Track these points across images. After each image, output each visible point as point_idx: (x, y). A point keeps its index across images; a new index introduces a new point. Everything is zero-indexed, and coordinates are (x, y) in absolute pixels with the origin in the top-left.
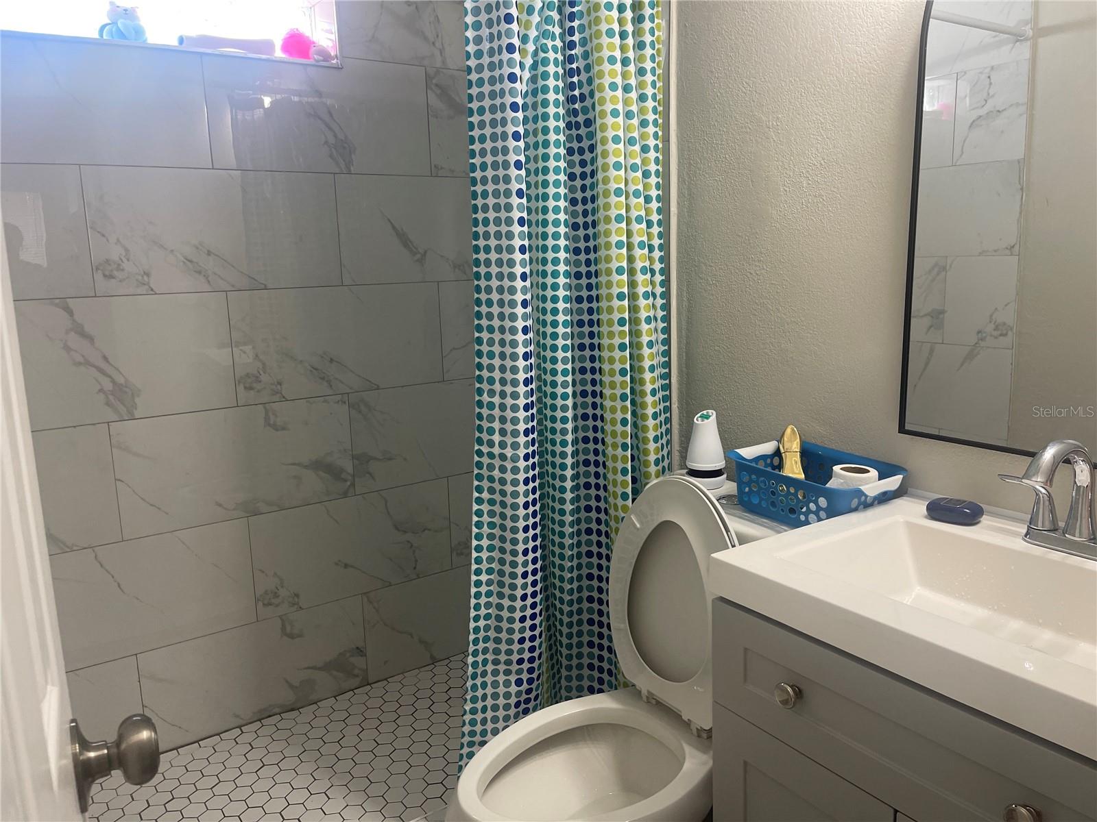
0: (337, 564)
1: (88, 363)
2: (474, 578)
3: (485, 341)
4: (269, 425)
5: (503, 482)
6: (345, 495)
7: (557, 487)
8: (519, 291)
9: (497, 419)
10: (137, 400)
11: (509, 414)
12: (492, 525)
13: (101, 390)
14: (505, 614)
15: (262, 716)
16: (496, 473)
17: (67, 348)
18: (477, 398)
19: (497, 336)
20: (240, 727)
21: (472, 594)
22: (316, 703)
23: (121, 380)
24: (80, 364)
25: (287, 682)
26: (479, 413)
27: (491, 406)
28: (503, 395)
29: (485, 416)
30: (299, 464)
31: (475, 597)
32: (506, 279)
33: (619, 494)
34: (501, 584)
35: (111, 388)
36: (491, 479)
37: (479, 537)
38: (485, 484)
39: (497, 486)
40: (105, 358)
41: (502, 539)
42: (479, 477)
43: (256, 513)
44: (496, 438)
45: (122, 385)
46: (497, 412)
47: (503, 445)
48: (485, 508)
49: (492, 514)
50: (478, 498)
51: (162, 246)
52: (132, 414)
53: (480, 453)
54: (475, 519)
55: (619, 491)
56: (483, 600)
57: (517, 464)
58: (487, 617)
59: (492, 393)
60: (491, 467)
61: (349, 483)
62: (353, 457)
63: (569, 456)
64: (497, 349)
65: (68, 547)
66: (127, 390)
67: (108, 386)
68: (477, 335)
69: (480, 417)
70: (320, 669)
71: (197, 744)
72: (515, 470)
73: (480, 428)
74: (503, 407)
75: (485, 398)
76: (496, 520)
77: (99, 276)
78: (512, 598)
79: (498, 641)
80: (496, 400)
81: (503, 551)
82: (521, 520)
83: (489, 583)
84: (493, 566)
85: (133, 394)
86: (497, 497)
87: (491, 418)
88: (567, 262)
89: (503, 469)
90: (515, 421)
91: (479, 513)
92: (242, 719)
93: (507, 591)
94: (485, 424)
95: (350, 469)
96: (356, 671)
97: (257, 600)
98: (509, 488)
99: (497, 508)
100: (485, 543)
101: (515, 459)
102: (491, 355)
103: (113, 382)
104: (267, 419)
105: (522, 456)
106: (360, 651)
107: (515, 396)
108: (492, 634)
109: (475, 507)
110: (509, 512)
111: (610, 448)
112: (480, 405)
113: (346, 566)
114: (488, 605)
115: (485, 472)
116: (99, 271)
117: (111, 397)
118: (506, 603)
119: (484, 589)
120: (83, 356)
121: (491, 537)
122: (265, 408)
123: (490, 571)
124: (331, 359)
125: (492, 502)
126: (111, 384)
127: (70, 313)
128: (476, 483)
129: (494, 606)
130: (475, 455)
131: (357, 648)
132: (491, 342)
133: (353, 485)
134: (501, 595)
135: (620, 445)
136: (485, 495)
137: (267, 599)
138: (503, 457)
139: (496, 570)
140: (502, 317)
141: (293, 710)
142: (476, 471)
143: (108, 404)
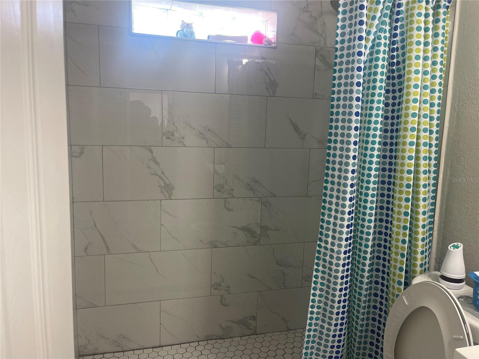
0: (248, 276)
1: (156, 174)
2: (310, 309)
3: (329, 188)
4: (226, 208)
5: (331, 263)
6: (255, 244)
7: (360, 268)
8: (351, 165)
9: (331, 230)
10: (173, 191)
11: (338, 229)
12: (322, 284)
13: (160, 186)
14: (325, 331)
15: (208, 339)
16: (328, 258)
17: (149, 167)
18: (321, 217)
19: (336, 187)
20: (198, 342)
21: (309, 318)
22: (232, 338)
23: (167, 182)
24: (153, 174)
25: (220, 325)
26: (322, 225)
27: (328, 223)
28: (336, 218)
29: (325, 228)
30: (236, 227)
31: (310, 319)
32: (344, 158)
33: (397, 281)
34: (324, 315)
35: (163, 186)
36: (325, 261)
37: (315, 289)
38: (321, 262)
39: (327, 265)
40: (163, 173)
41: (327, 293)
42: (319, 259)
43: (216, 247)
44: (330, 240)
45: (168, 185)
46: (331, 226)
47: (333, 244)
48: (320, 274)
49: (323, 278)
50: (316, 269)
51: (190, 126)
52: (170, 197)
53: (320, 246)
54: (314, 279)
55: (397, 279)
56: (314, 322)
57: (340, 256)
58: (315, 330)
59: (330, 216)
60: (325, 254)
61: (257, 239)
62: (261, 227)
63: (369, 253)
64: (335, 193)
65: (139, 250)
66: (170, 187)
67: (163, 184)
68: (325, 185)
69: (322, 227)
70: (235, 322)
71: (180, 345)
72: (338, 259)
73: (321, 233)
74: (335, 224)
75: (326, 218)
76: (325, 282)
77: (164, 138)
78: (330, 324)
79: (319, 344)
80: (332, 220)
81: (327, 298)
82: (339, 285)
83: (318, 313)
84: (321, 305)
85: (172, 189)
86: (327, 270)
87: (328, 229)
88: (379, 150)
89: (331, 257)
90: (341, 233)
91: (316, 277)
92: (199, 338)
93: (327, 319)
94: (324, 232)
95: (259, 233)
96: (251, 327)
97: (212, 286)
98: (334, 267)
99: (326, 276)
100: (318, 292)
101: (339, 252)
102: (331, 196)
103: (165, 183)
104: (225, 205)
105: (343, 251)
106: (254, 318)
107: (342, 219)
108: (317, 340)
109: (315, 273)
110: (332, 280)
111: (393, 254)
112: (323, 220)
113: (252, 277)
114: (316, 325)
115: (321, 256)
116: (165, 136)
117: (163, 189)
118: (326, 326)
119: (315, 316)
120: (154, 171)
121: (321, 290)
122: (225, 201)
123: (319, 307)
124: (256, 181)
125: (323, 272)
126: (164, 184)
127: (151, 152)
128: (316, 261)
129: (319, 325)
130: (317, 247)
131: (253, 316)
132: (332, 190)
133: (259, 240)
134: (323, 321)
135: (400, 254)
136: (321, 268)
137: (216, 286)
138: (332, 250)
139: (322, 308)
140: (339, 177)
141: (221, 339)
142: (317, 255)
143: (161, 192)
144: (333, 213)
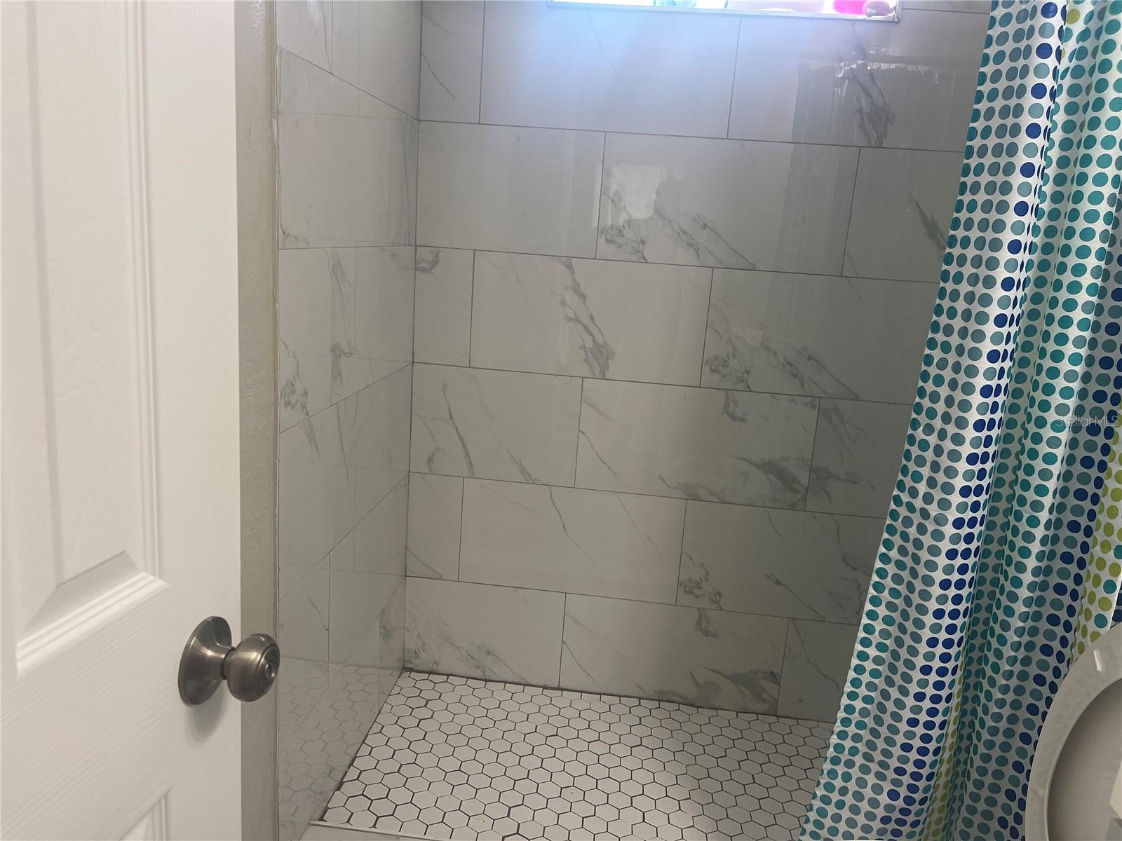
0: (768, 577)
1: (577, 320)
4: (727, 413)
6: (793, 507)
10: (610, 362)
13: (583, 347)
15: (662, 698)
17: (563, 303)
19: (952, 358)
20: (640, 699)
21: (853, 666)
22: (716, 709)
23: (600, 340)
24: (572, 319)
25: (692, 675)
26: (908, 451)
27: (924, 445)
28: (942, 435)
29: (913, 457)
30: (750, 462)
31: (855, 670)
32: (980, 284)
33: (1094, 614)
35: (591, 347)
36: (905, 537)
37: (875, 601)
38: (897, 540)
39: (910, 548)
40: (592, 318)
42: (891, 530)
43: (696, 498)
44: (922, 488)
45: (600, 345)
46: (929, 455)
47: (928, 499)
48: (891, 569)
49: (897, 579)
50: (883, 555)
51: (661, 216)
52: (604, 374)
53: (898, 501)
54: (875, 578)
55: (1095, 610)
56: (865, 678)
57: (942, 529)
58: (868, 700)
59: (929, 429)
60: (908, 522)
61: (800, 496)
62: (812, 470)
63: (1037, 541)
64: (948, 374)
65: (532, 479)
66: (603, 350)
67: (589, 344)
68: (927, 351)
69: (908, 455)
70: (727, 677)
71: (598, 696)
72: (938, 535)
73: (905, 471)
74: (938, 451)
75: (920, 434)
76: (902, 588)
77: (602, 240)
78: (904, 692)
79: (875, 733)
80: (933, 439)
81: (902, 629)
82: (933, 600)
83: (878, 660)
84: (887, 642)
85: (608, 355)
86: (908, 561)
87: (921, 461)
89: (922, 529)
90: (951, 472)
91: (882, 573)
92: (643, 692)
93: (897, 679)
94: (912, 467)
95: (804, 481)
96: (765, 696)
97: (679, 585)
98: (924, 556)
99: (906, 575)
100: (882, 611)
101: (941, 520)
102: (939, 381)
103: (594, 341)
104: (726, 405)
105: (951, 520)
106: (774, 678)
107: (958, 440)
108: (869, 721)
109: (878, 564)
110: (919, 585)
112: (911, 440)
113: (778, 583)
114: (871, 687)
115: (898, 525)
116: (603, 235)
117: (590, 355)
118: (894, 693)
119: (869, 665)
120: (575, 313)
121: (892, 607)
122: (727, 395)
123: (881, 647)
124: (810, 356)
126: (592, 343)
127: (572, 270)
131: (772, 673)
133: (804, 499)
137: (690, 588)
143: (586, 361)
144: (938, 423)
